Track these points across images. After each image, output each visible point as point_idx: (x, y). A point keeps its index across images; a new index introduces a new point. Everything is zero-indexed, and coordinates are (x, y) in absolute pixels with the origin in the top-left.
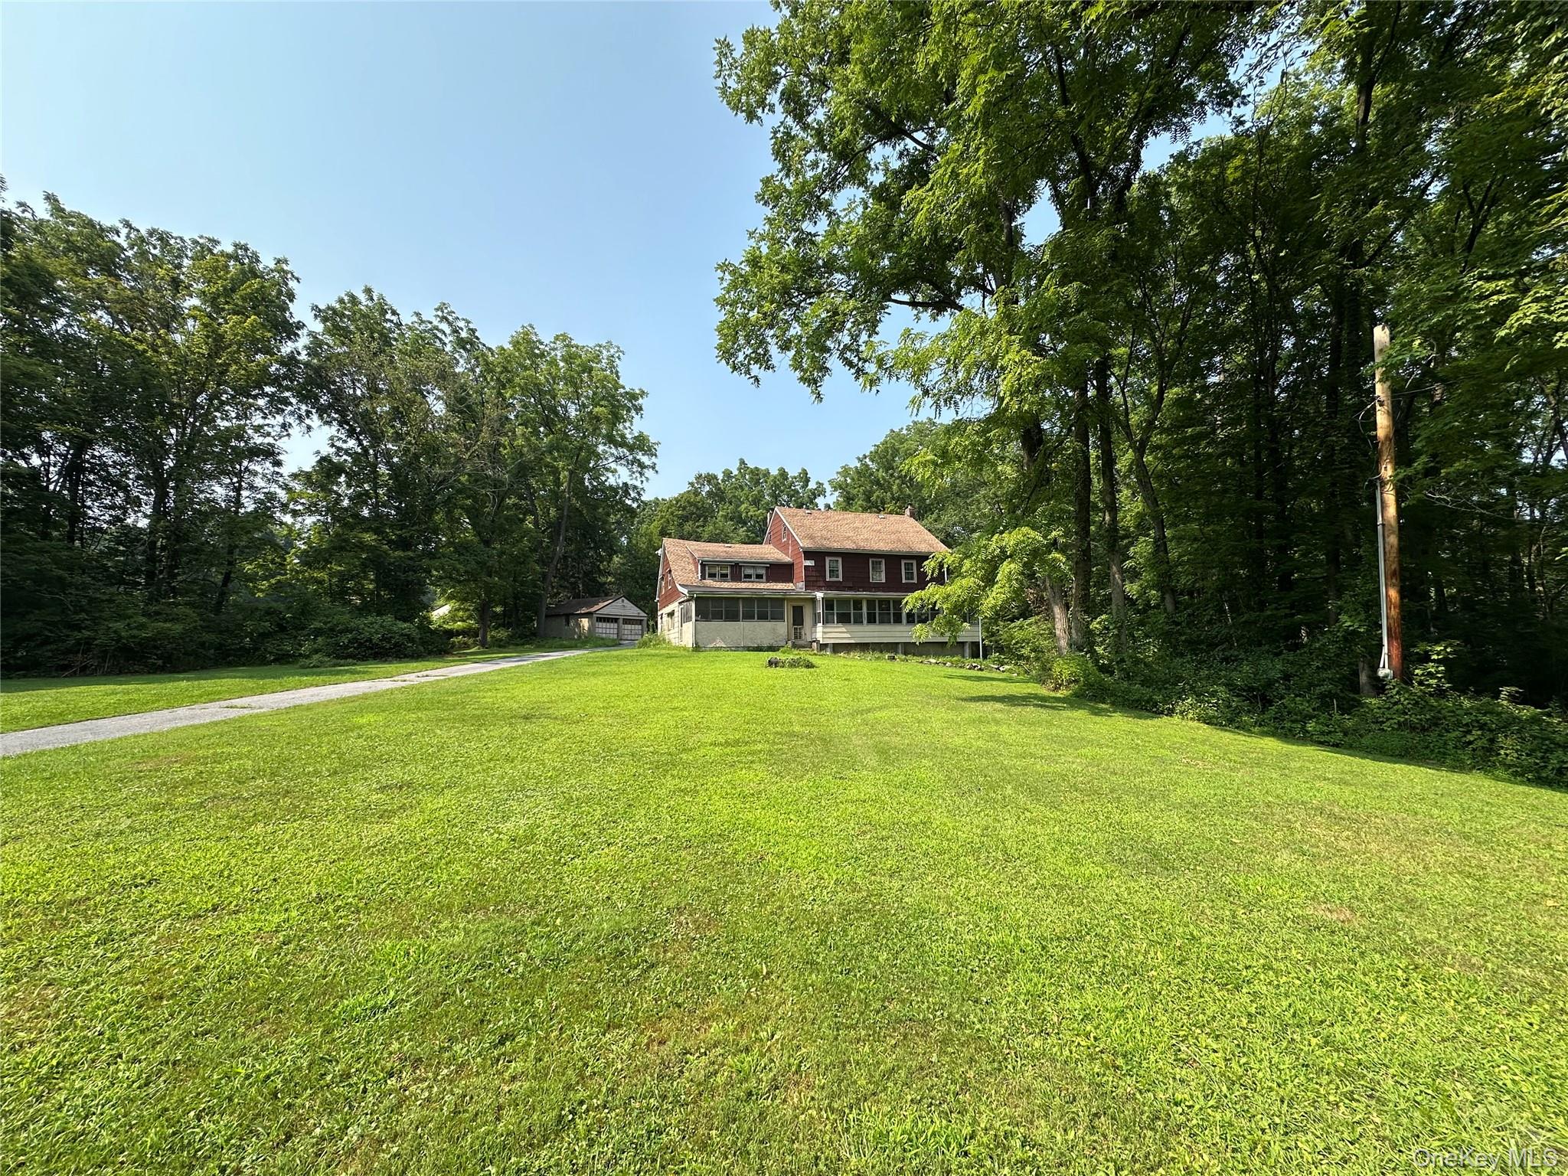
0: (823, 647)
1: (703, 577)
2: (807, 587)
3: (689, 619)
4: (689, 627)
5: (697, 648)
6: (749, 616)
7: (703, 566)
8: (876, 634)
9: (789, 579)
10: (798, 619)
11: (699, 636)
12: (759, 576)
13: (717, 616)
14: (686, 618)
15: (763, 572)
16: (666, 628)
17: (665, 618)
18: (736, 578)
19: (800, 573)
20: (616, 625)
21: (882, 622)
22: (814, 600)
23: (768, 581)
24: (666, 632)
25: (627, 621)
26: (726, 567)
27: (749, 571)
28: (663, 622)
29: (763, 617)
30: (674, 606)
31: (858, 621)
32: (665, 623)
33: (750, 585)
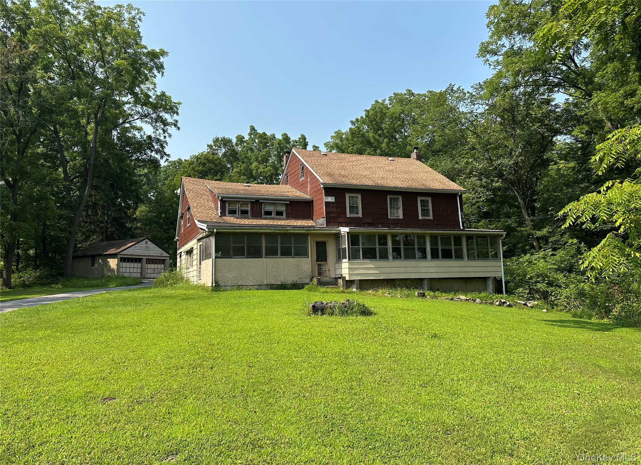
0: (349, 284)
1: (223, 214)
2: (328, 223)
3: (208, 256)
4: (208, 264)
5: (217, 287)
6: (271, 253)
7: (223, 202)
8: (402, 270)
9: (309, 216)
10: (322, 256)
11: (219, 275)
12: (279, 213)
13: (239, 253)
14: (204, 255)
15: (283, 209)
16: (184, 266)
17: (184, 256)
18: (257, 215)
19: (320, 209)
20: (139, 265)
21: (407, 257)
22: (337, 236)
23: (288, 218)
24: (184, 271)
25: (151, 261)
26: (246, 204)
27: (269, 208)
28: (182, 261)
29: (286, 253)
30: (193, 244)
31: (384, 256)
32: (183, 262)
33: (270, 222)
